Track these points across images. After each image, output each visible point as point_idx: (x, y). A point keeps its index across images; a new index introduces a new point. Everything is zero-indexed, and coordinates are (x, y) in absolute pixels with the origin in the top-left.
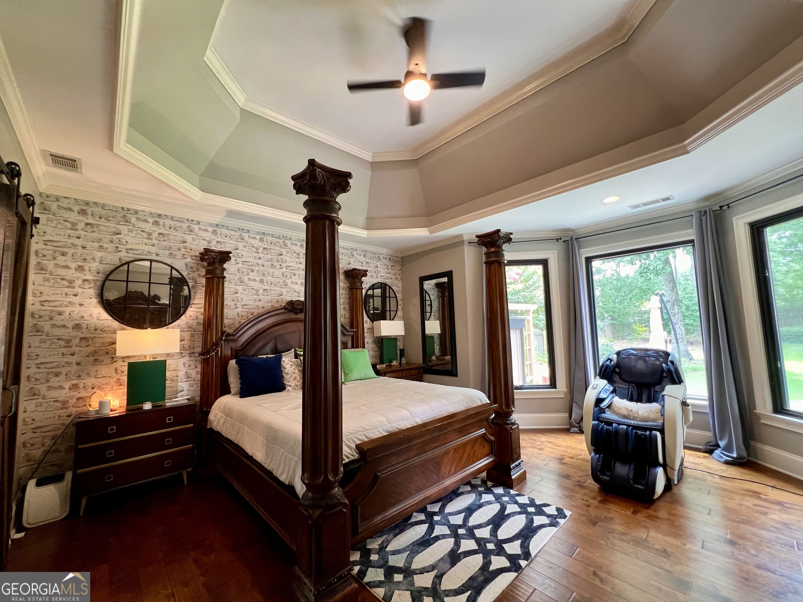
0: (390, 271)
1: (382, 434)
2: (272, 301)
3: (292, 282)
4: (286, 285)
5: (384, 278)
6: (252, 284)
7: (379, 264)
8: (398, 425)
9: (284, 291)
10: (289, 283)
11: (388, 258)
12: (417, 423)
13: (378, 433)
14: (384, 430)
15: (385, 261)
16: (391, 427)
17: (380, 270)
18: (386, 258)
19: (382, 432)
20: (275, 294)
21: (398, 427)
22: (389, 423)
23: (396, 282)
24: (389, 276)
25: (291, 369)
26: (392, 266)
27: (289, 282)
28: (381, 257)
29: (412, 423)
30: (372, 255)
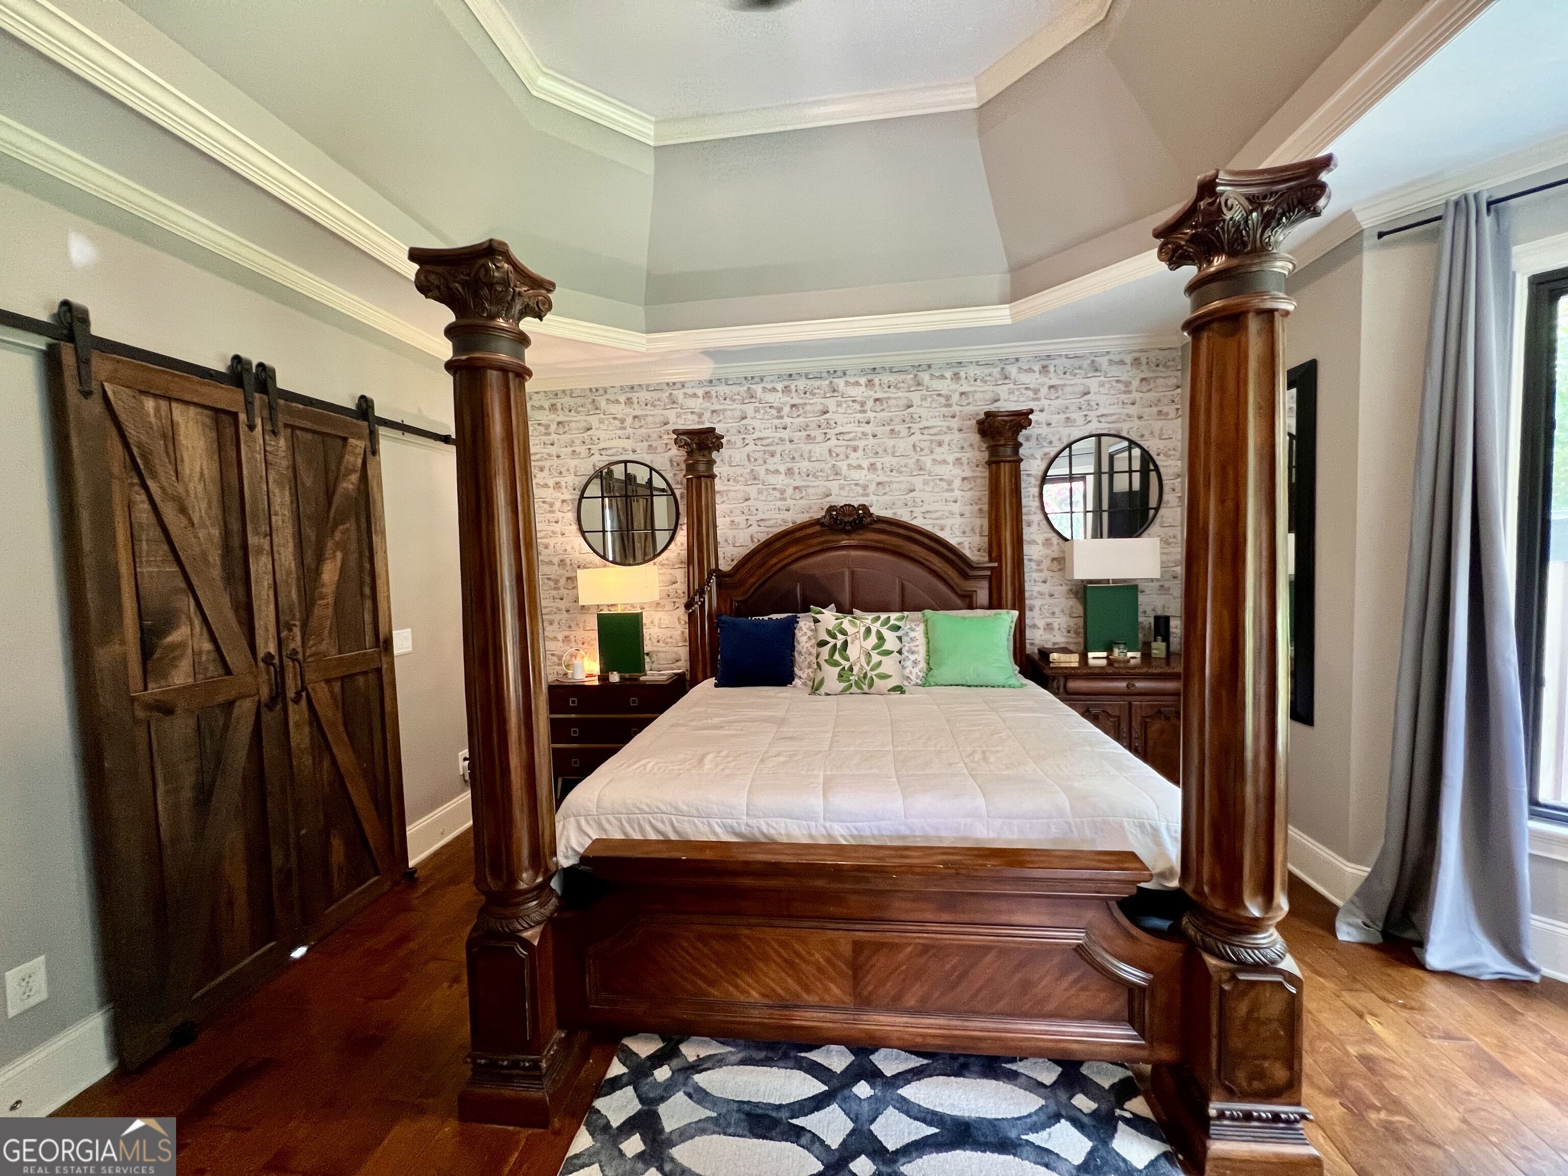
0: (1136, 395)
1: (715, 833)
2: (810, 508)
3: (849, 465)
4: (837, 474)
5: (1109, 419)
6: (773, 479)
7: (1093, 384)
8: (768, 825)
9: (834, 486)
10: (844, 468)
11: (1128, 359)
12: (830, 836)
13: (705, 829)
14: (724, 826)
15: (1116, 371)
16: (747, 825)
17: (1102, 399)
18: (1122, 362)
19: (719, 830)
20: (816, 494)
21: (765, 830)
22: (748, 815)
23: (1157, 425)
24: (1132, 410)
25: (808, 645)
26: (1143, 380)
27: (843, 466)
28: (1103, 362)
29: (814, 832)
30: (1068, 363)
